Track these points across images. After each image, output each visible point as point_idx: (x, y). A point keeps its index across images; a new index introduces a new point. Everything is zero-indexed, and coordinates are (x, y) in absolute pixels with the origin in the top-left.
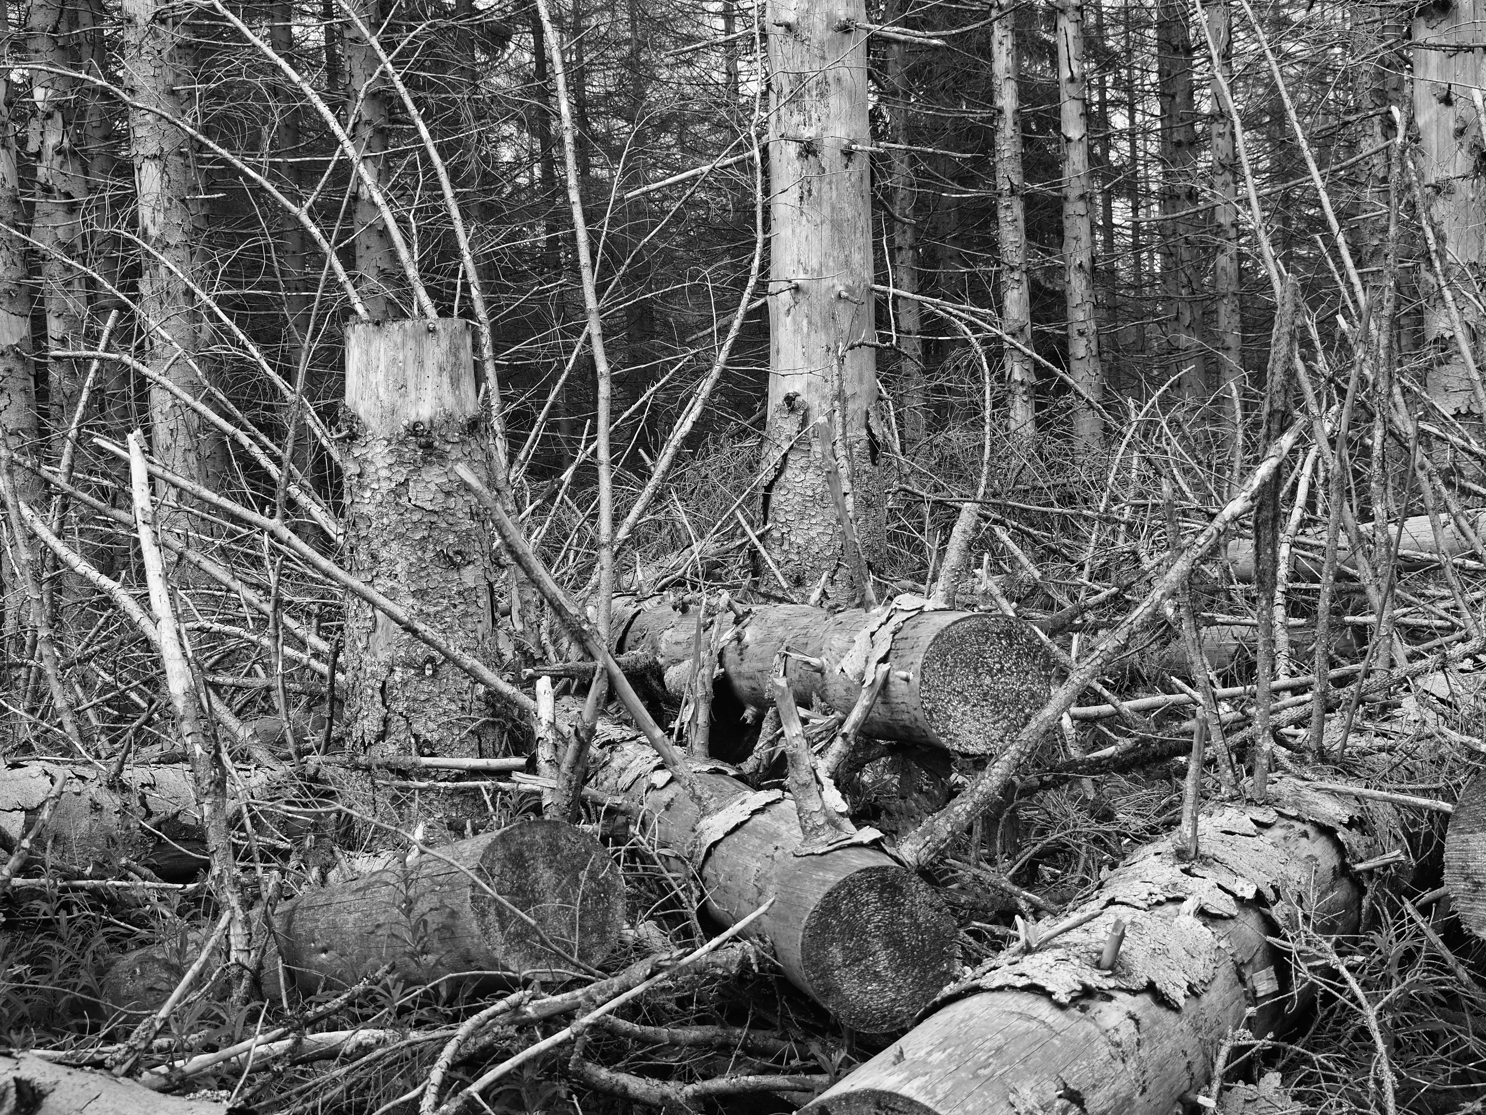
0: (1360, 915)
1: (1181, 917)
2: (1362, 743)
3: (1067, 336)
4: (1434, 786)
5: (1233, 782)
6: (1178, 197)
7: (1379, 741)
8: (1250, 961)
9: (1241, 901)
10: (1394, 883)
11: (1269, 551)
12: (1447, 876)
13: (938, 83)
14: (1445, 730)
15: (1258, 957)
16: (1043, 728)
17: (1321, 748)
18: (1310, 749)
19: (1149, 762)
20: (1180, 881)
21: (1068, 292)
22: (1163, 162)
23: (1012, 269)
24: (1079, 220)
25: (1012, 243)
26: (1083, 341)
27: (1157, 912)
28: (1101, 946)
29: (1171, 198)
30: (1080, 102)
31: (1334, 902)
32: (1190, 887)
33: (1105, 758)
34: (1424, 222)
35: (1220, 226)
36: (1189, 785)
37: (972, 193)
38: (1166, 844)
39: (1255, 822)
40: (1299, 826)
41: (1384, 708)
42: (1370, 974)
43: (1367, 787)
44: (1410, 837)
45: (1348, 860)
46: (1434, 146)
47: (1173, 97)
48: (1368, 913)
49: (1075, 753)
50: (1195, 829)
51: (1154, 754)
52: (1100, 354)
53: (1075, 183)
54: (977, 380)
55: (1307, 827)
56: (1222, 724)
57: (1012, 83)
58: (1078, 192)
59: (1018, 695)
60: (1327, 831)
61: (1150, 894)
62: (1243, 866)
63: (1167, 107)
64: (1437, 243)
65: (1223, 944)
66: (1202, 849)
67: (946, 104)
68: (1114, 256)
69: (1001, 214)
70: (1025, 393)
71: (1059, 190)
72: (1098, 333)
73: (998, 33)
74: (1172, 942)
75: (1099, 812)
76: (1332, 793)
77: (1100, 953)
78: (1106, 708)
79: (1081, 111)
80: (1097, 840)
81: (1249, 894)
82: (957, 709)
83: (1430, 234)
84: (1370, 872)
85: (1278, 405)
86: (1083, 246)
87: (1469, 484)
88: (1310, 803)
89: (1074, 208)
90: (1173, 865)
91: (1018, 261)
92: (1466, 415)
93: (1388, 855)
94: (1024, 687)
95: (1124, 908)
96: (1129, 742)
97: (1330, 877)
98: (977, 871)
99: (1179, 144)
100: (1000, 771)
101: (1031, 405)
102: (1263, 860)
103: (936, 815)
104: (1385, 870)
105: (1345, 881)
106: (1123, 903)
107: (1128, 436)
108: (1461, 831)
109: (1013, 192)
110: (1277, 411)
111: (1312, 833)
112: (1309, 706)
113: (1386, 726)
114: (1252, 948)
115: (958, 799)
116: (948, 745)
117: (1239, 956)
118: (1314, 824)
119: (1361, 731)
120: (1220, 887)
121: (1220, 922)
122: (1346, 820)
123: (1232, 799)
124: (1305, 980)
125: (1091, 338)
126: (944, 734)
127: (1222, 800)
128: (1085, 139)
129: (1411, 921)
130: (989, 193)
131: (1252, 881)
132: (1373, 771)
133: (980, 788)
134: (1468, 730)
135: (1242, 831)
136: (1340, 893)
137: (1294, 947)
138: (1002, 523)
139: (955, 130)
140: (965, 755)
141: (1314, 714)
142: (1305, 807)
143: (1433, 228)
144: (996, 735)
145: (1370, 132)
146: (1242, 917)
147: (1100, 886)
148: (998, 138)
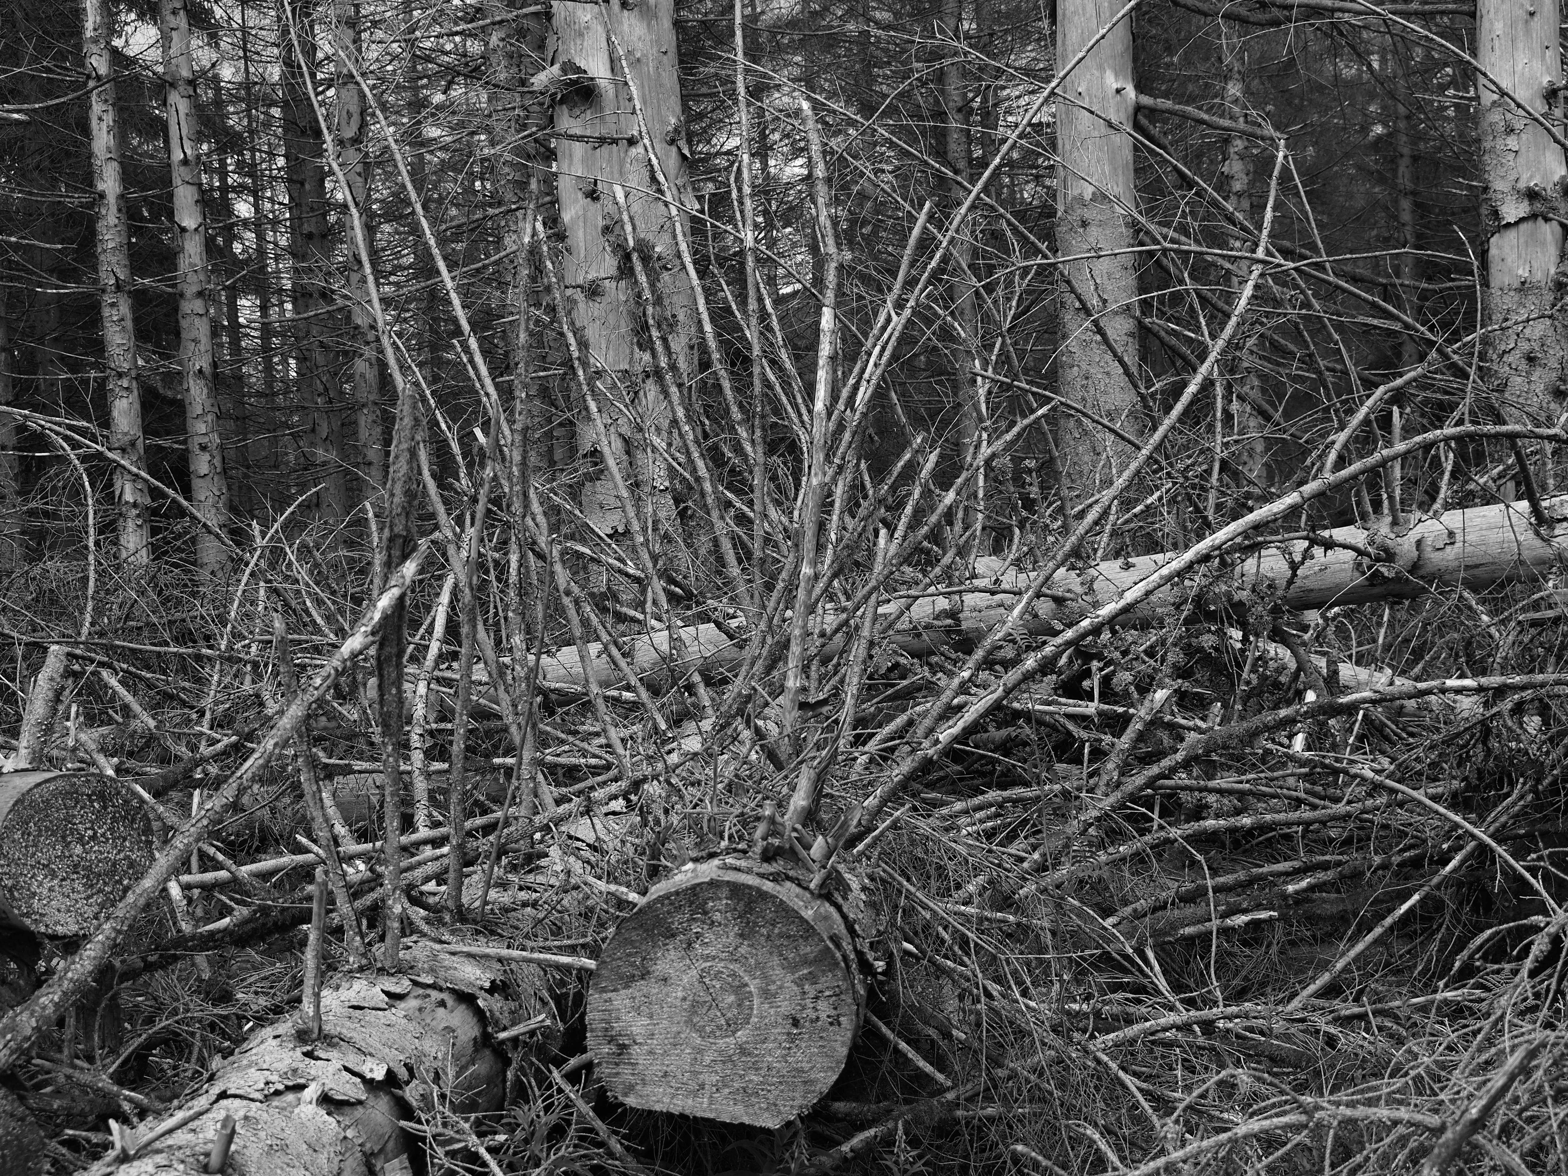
0: (504, 1089)
1: (302, 1106)
2: (505, 898)
3: (187, 450)
4: (581, 941)
5: (362, 950)
6: (311, 295)
7: (523, 895)
8: (381, 1150)
9: (370, 1084)
10: (541, 1051)
11: (394, 691)
12: (590, 1040)
13: (32, 162)
14: (591, 879)
15: (391, 1145)
16: (142, 902)
17: (460, 906)
18: (447, 908)
19: (270, 933)
20: (301, 1065)
21: (187, 402)
22: (294, 255)
23: (120, 375)
24: (197, 320)
25: (119, 345)
26: (206, 457)
27: (275, 1103)
28: (210, 1146)
29: (303, 295)
30: (195, 188)
31: (475, 1076)
32: (313, 1072)
33: (219, 931)
34: (565, 327)
35: (357, 327)
36: (310, 956)
37: (71, 288)
38: (286, 1026)
39: (387, 993)
40: (435, 995)
41: (530, 858)
42: (515, 1153)
43: (509, 947)
44: (558, 999)
45: (490, 1029)
46: (582, 244)
47: (302, 184)
48: (513, 1086)
49: (186, 927)
50: (317, 1006)
51: (275, 923)
52: (225, 470)
53: (192, 278)
54: (79, 504)
55: (445, 996)
56: (348, 886)
57: (115, 164)
58: (195, 289)
59: (114, 865)
60: (466, 999)
61: (267, 1083)
62: (374, 1043)
63: (295, 195)
64: (580, 350)
65: (350, 1133)
66: (328, 1028)
67: (41, 187)
68: (241, 361)
69: (106, 312)
70: (138, 516)
71: (174, 286)
72: (222, 447)
73: (97, 107)
74: (291, 1136)
75: (215, 992)
76: (470, 955)
77: (207, 1155)
78: (223, 874)
79: (196, 197)
80: (212, 1026)
81: (379, 1074)
82: (42, 885)
83: (572, 340)
84: (515, 1040)
85: (399, 529)
86: (203, 349)
87: (624, 610)
88: (448, 968)
89: (192, 306)
90: (293, 1049)
91: (126, 365)
92: (623, 534)
93: (532, 1021)
94: (122, 855)
95: (237, 1102)
96: (245, 911)
97: (470, 1050)
98: (70, 1071)
99: (310, 236)
100: (92, 954)
101: (145, 531)
102: (396, 1036)
103: (18, 1009)
104: (531, 1037)
105: (487, 1052)
106: (235, 1096)
107: (252, 565)
108: (604, 990)
109: (118, 287)
110: (399, 536)
111: (450, 1002)
112: (446, 861)
113: (530, 878)
114: (383, 1135)
115: (44, 989)
116: (33, 927)
117: (368, 1145)
118: (453, 991)
119: (504, 885)
120: (346, 1069)
121: (347, 1110)
122: (487, 985)
123: (361, 969)
124: (441, 1167)
125: (215, 453)
126: (27, 915)
127: (351, 971)
128: (202, 229)
129: (560, 1091)
130: (91, 289)
131: (383, 1060)
132: (517, 928)
133: (70, 975)
134: (615, 878)
135: (372, 1004)
136: (481, 1067)
137: (428, 1130)
138: (110, 666)
139: (53, 215)
140: (54, 937)
141: (451, 869)
142: (442, 974)
143: (575, 334)
144: (90, 912)
145: (513, 228)
146: (371, 1103)
147: (211, 1078)
148: (100, 226)
